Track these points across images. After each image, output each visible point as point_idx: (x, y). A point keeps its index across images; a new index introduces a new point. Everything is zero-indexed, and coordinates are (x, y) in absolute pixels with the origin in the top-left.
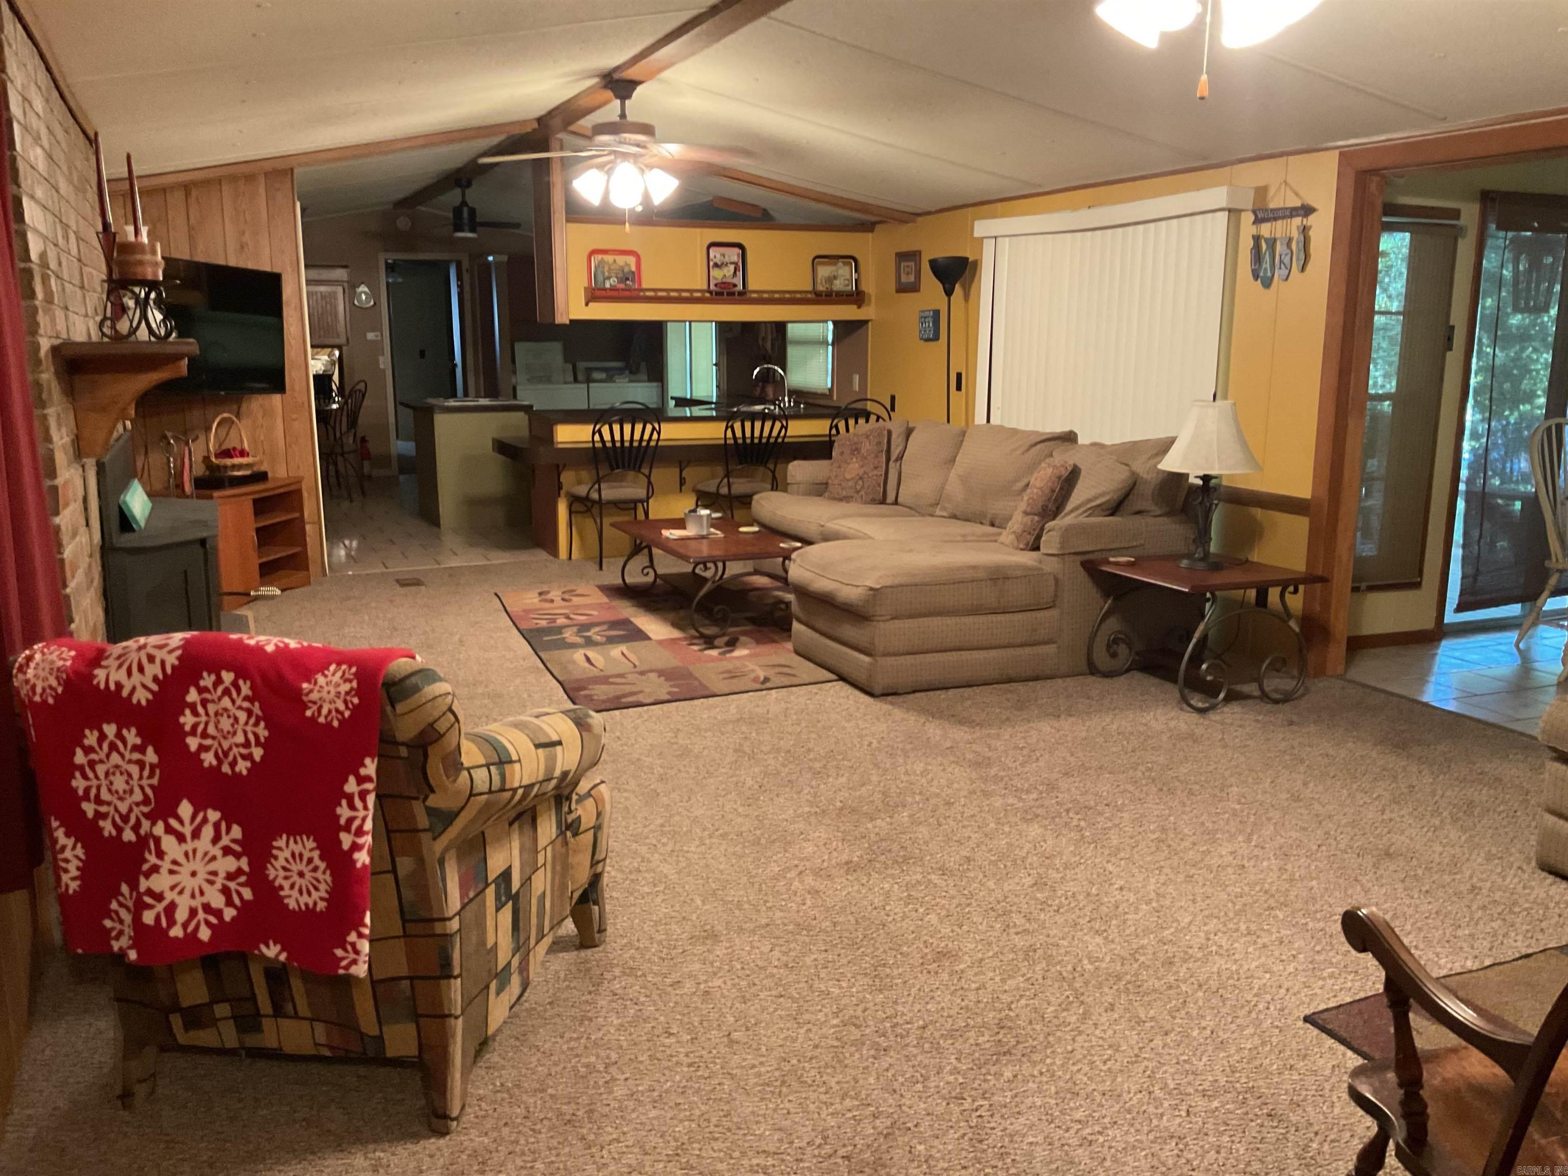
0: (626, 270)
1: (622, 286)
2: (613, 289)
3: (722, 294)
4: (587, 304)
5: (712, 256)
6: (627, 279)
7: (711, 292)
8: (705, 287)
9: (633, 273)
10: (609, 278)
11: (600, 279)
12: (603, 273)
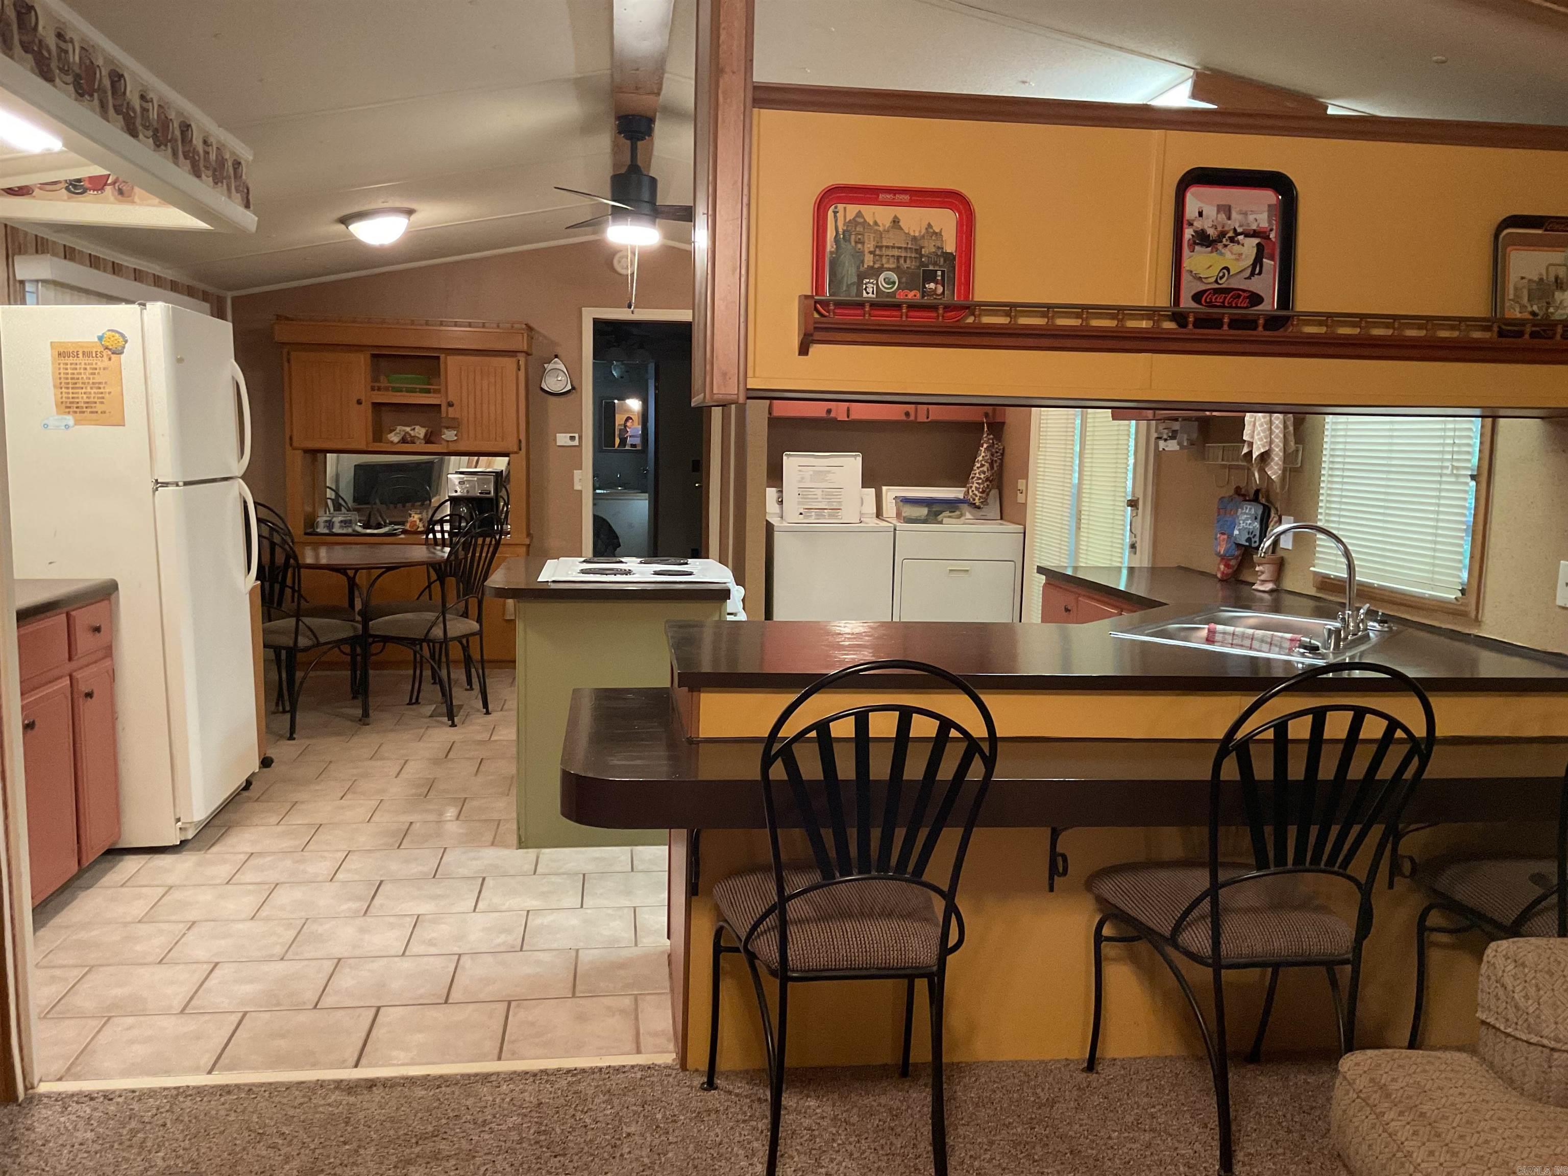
0: (929, 248)
1: (913, 295)
2: (882, 305)
3: (1216, 323)
4: (804, 350)
5: (1191, 210)
6: (930, 276)
7: (1179, 317)
8: (1163, 300)
9: (948, 257)
10: (875, 272)
11: (849, 272)
12: (859, 256)
